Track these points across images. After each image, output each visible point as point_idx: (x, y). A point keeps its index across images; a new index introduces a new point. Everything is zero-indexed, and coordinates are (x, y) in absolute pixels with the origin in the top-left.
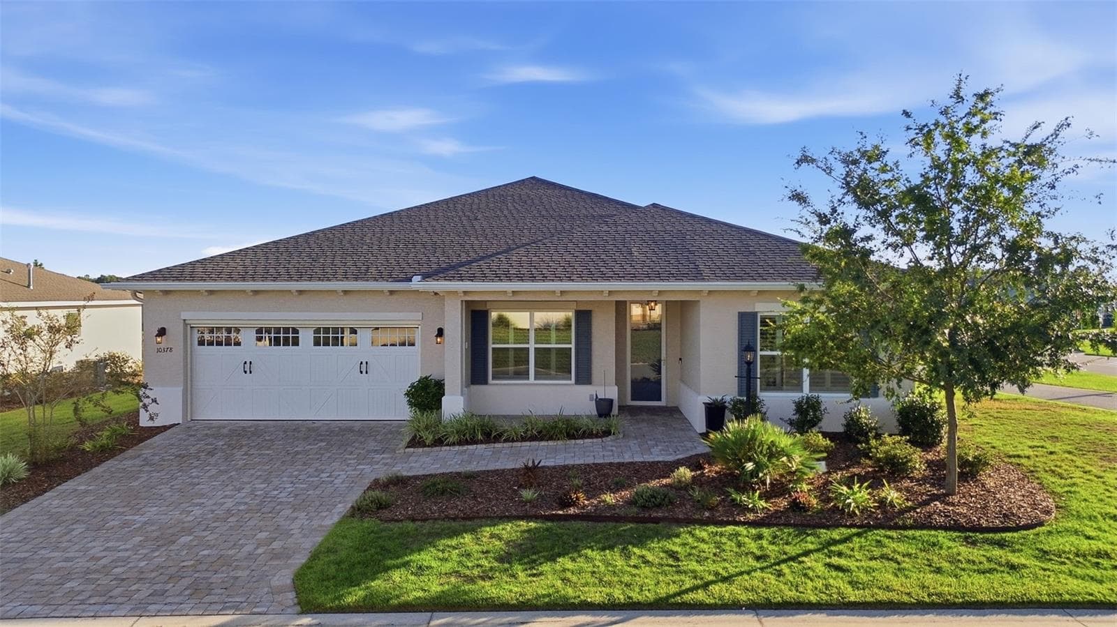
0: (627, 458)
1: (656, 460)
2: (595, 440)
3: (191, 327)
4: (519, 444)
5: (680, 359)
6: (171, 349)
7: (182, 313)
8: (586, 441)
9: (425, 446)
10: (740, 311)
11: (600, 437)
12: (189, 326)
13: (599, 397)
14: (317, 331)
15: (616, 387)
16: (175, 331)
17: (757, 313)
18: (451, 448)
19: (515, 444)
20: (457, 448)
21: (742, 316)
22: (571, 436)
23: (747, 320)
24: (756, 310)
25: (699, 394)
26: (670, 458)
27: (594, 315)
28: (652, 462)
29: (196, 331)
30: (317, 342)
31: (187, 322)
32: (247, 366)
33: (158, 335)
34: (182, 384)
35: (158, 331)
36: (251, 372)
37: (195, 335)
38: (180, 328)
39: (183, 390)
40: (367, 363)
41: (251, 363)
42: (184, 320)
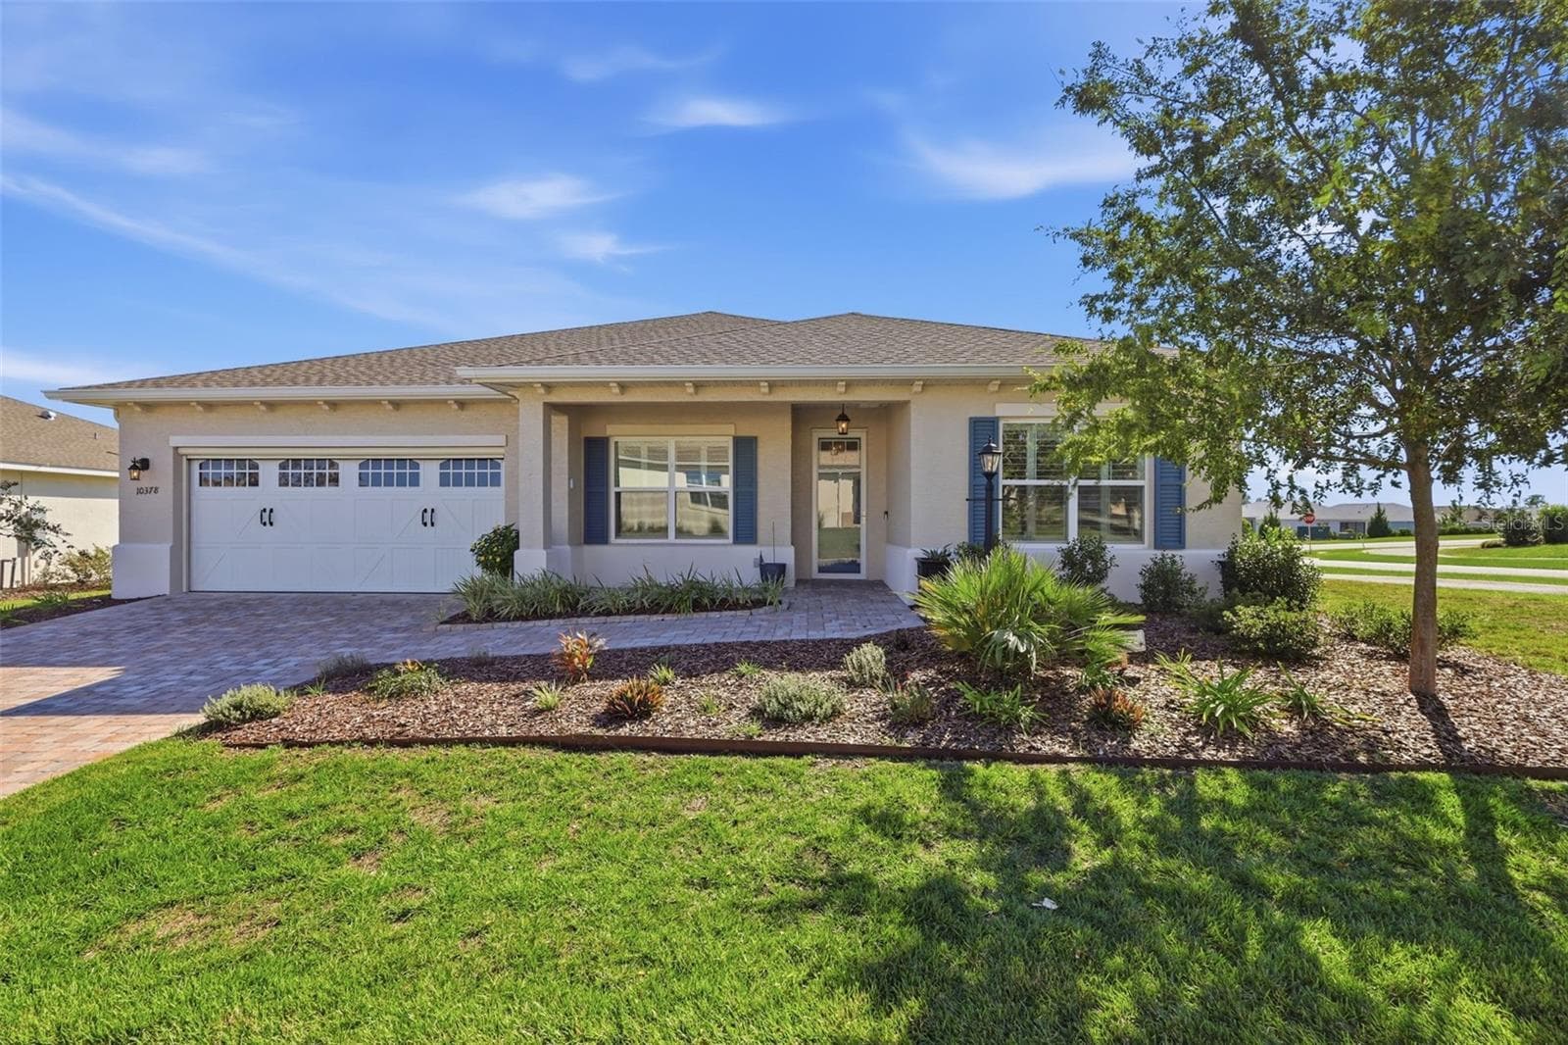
0: (780, 635)
1: (827, 637)
2: (739, 613)
3: (189, 460)
4: (617, 618)
5: (886, 513)
6: (156, 489)
7: (171, 438)
8: (725, 613)
9: (470, 621)
10: (973, 415)
11: (749, 608)
12: (184, 458)
13: (766, 561)
14: (364, 465)
15: (792, 549)
16: (163, 464)
17: (998, 418)
18: (510, 625)
19: (610, 619)
20: (518, 624)
21: (975, 423)
22: (697, 606)
23: (982, 432)
24: (997, 415)
25: (909, 547)
26: (853, 635)
27: (760, 444)
28: (820, 641)
29: (196, 466)
30: (363, 481)
31: (182, 451)
32: (266, 515)
33: (134, 468)
34: (171, 539)
35: (134, 462)
36: (271, 524)
37: (196, 471)
38: (170, 459)
39: (172, 548)
40: (433, 510)
41: (271, 511)
42: (176, 448)
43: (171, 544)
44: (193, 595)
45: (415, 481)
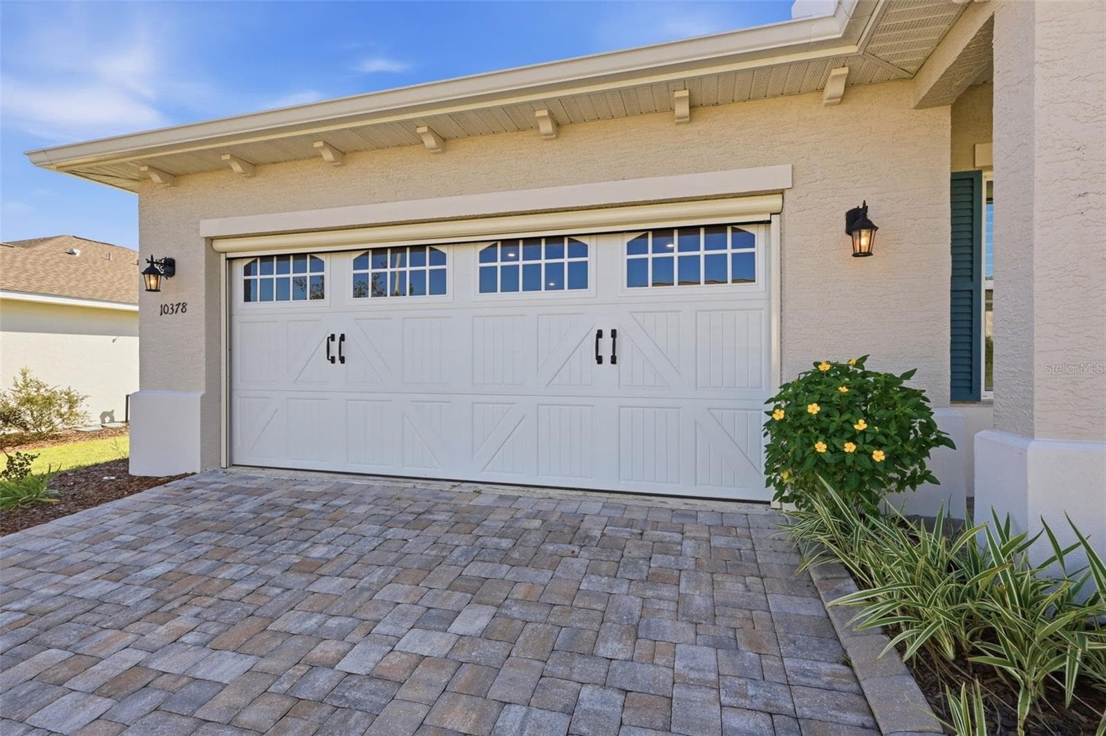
3: (230, 260)
6: (184, 305)
7: (203, 223)
12: (223, 256)
16: (193, 267)
29: (239, 268)
30: (487, 282)
31: (219, 245)
32: (335, 345)
33: (151, 271)
34: (203, 383)
35: (152, 262)
36: (342, 360)
37: (240, 278)
38: (201, 258)
39: (202, 397)
40: (614, 333)
41: (342, 338)
42: (210, 240)
43: (203, 392)
44: (234, 470)
45: (579, 278)
